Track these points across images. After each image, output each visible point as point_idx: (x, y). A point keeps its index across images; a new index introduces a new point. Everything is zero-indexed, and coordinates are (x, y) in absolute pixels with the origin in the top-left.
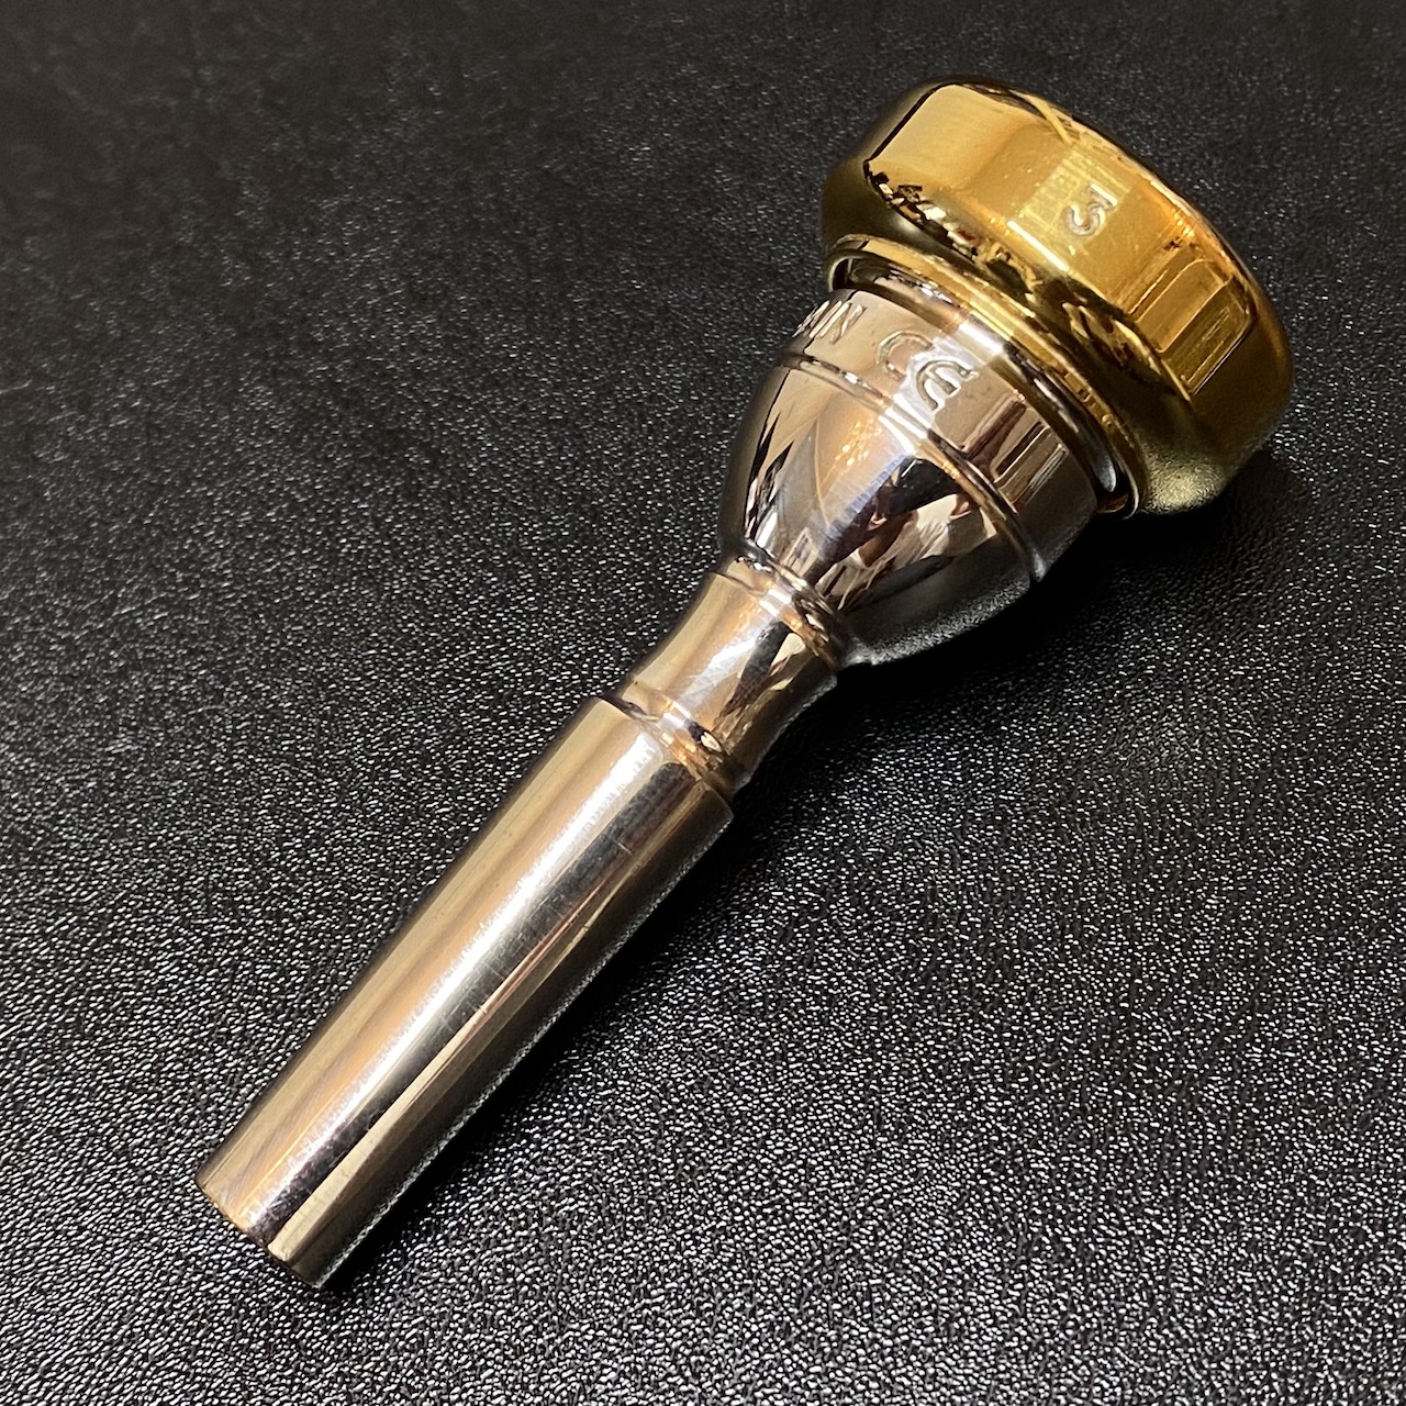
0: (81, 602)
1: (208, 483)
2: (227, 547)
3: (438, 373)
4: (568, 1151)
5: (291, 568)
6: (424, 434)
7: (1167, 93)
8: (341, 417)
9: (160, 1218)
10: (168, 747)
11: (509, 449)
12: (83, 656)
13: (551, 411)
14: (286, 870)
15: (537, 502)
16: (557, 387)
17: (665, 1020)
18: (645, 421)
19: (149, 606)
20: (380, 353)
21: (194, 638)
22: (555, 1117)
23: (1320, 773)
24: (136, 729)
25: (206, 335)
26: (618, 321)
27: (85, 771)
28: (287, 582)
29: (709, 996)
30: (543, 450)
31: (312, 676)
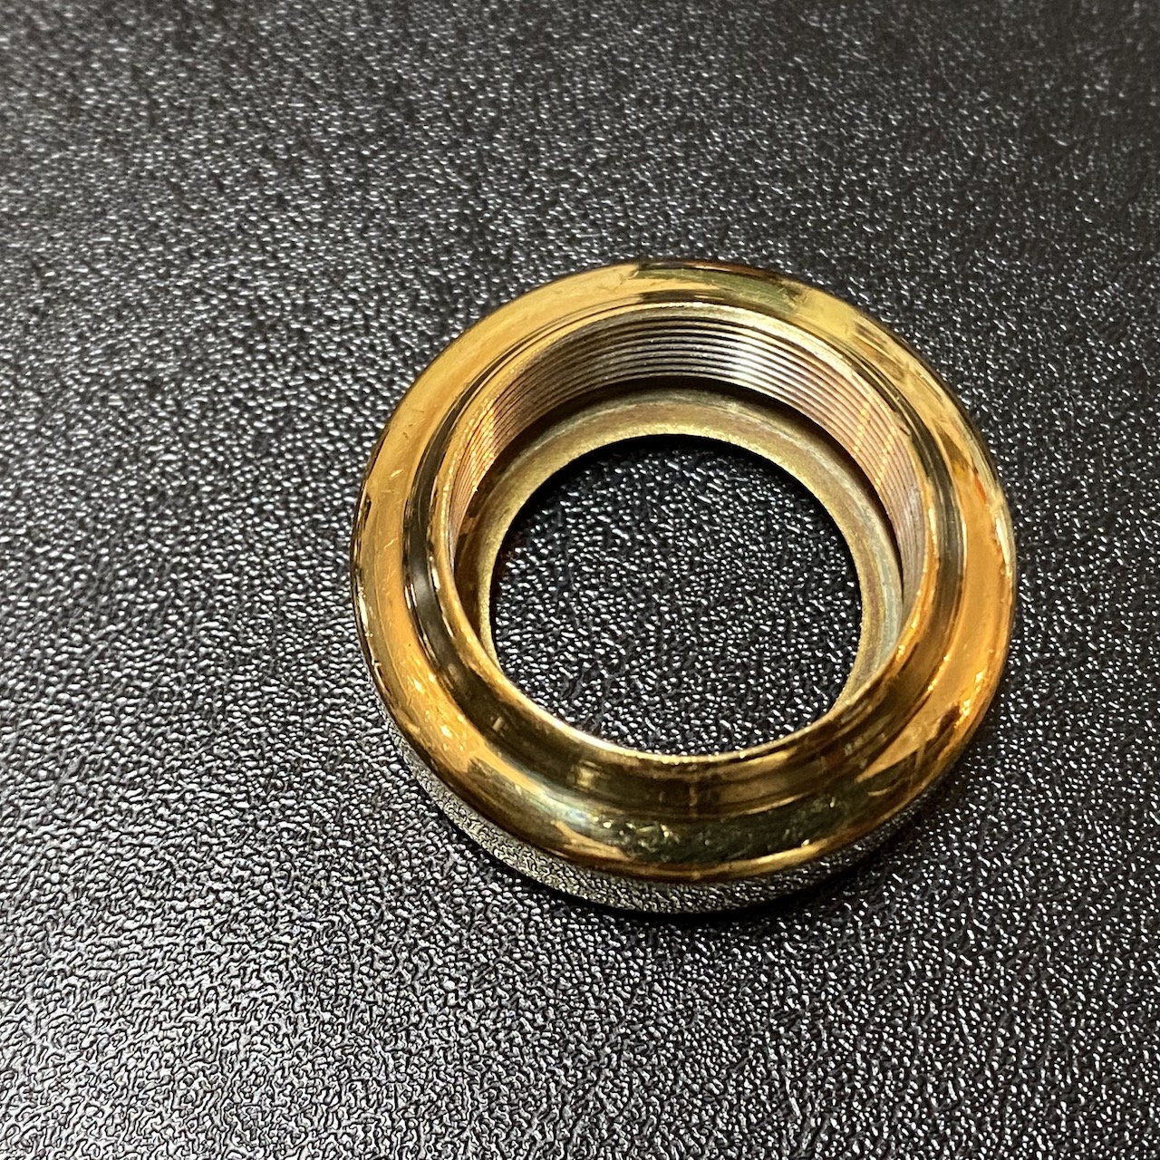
30: (356, 19)
31: (26, 257)
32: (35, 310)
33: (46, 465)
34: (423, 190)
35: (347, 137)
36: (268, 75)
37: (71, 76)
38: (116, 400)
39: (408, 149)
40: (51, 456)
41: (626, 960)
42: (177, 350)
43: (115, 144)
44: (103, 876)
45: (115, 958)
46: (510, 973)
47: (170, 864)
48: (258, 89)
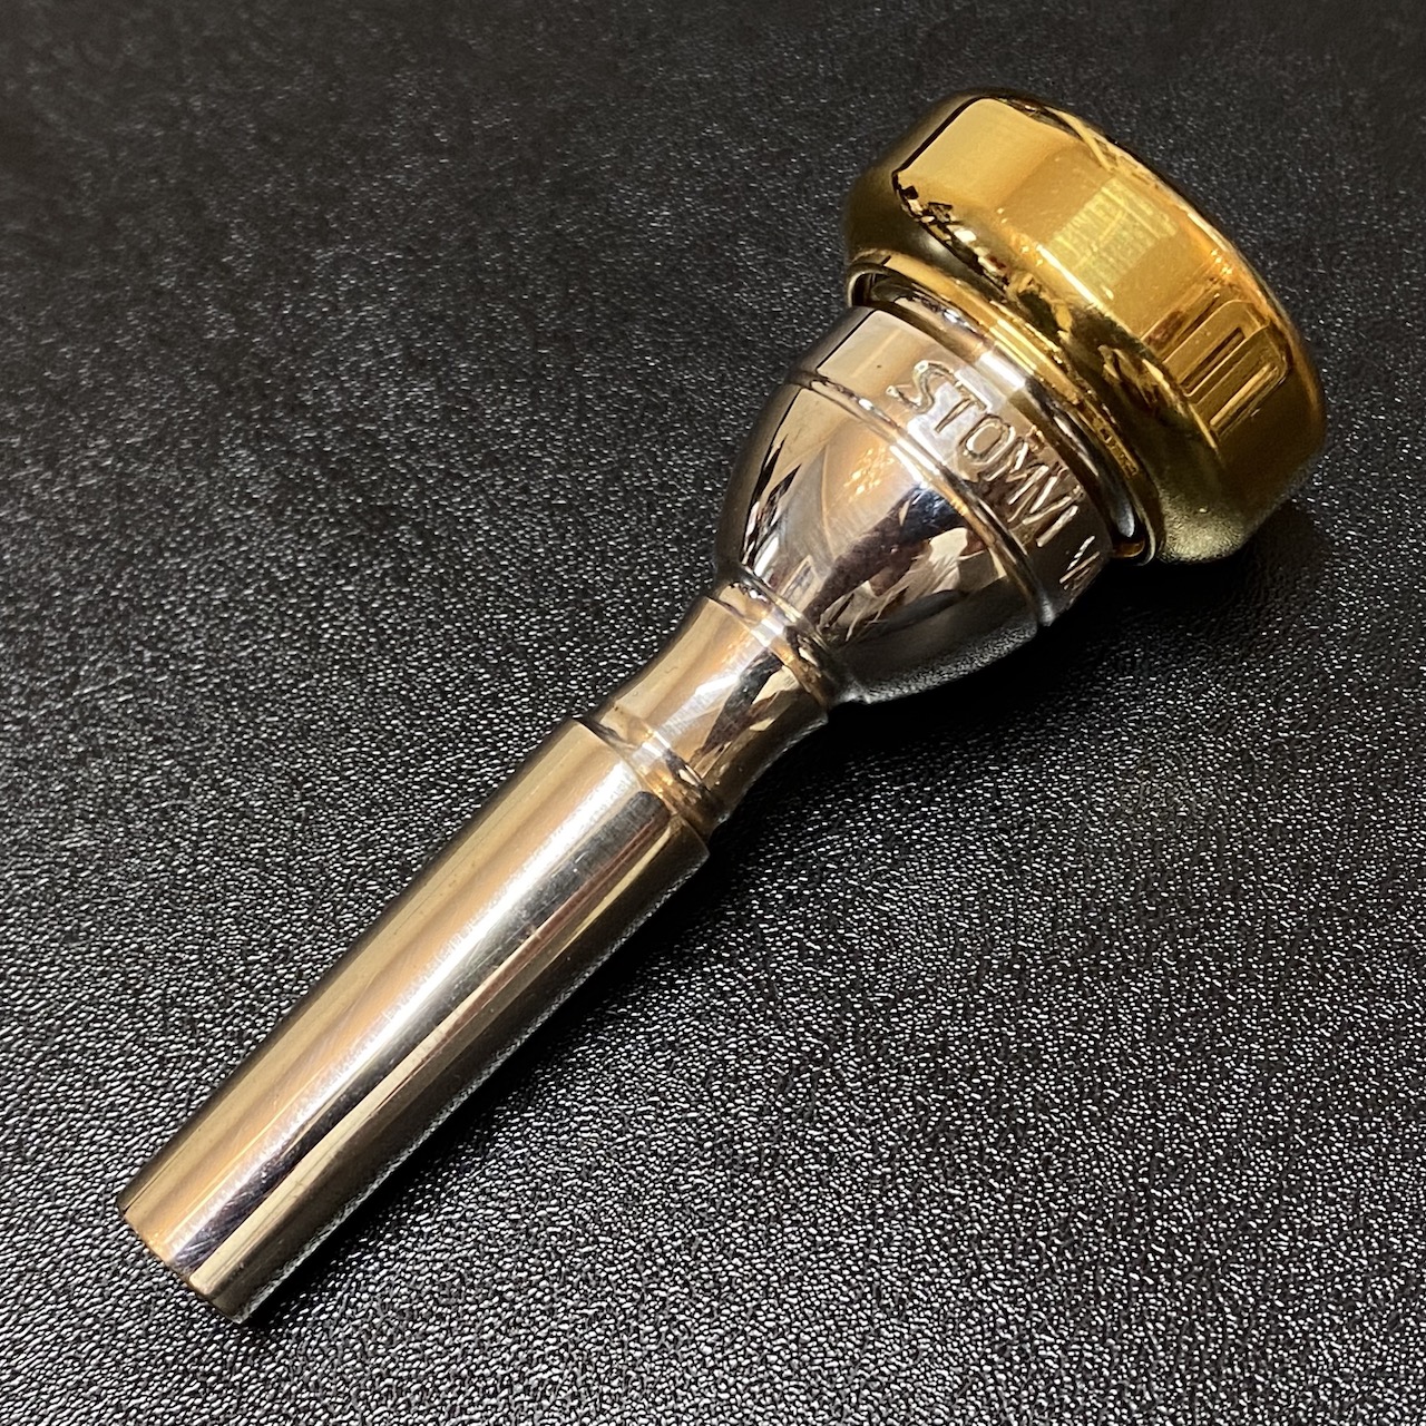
0: (38, 679)
1: (181, 554)
2: (202, 626)
3: (433, 446)
4: (543, 1312)
5: (268, 653)
6: (416, 512)
7: (1221, 184)
8: (328, 488)
9: (100, 1365)
10: (128, 845)
11: (507, 534)
12: (39, 738)
13: (554, 495)
14: (250, 986)
15: (535, 594)
16: (562, 468)
17: (652, 1171)
18: (655, 512)
19: (113, 686)
20: (372, 421)
21: (160, 725)
22: (530, 1274)
23: (1360, 936)
24: (94, 821)
25: (186, 390)
26: (629, 400)
27: (37, 866)
28: (263, 668)
29: (701, 1148)
30: (544, 537)
31: (287, 773)
32: (298, 818)
33: (321, 948)
34: (615, 675)
35: (546, 638)
36: (474, 593)
37: (308, 616)
38: (373, 885)
39: (597, 643)
40: (324, 940)
41: (855, 1312)
42: (421, 837)
43: (350, 669)
44: (403, 1291)
45: (422, 1360)
46: (756, 1333)
47: (460, 1275)
48: (466, 607)
